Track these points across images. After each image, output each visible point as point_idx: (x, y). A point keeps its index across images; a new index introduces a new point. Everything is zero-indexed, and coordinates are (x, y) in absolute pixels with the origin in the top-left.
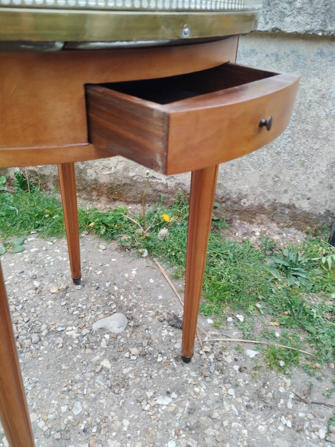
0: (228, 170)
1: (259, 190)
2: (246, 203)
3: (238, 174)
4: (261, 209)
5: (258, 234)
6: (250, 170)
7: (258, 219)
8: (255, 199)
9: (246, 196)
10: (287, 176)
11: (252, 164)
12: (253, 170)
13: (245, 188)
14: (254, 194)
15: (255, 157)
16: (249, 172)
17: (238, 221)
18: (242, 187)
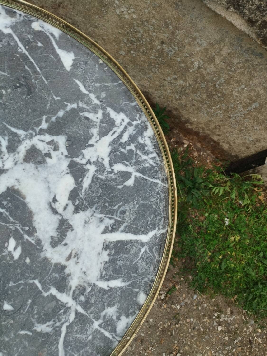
0: (189, 106)
1: (203, 125)
2: (188, 126)
3: (194, 111)
4: (197, 134)
5: (185, 146)
6: (204, 114)
7: (191, 137)
8: (196, 128)
9: (191, 123)
10: (226, 129)
11: (208, 112)
12: (206, 115)
13: (194, 119)
14: (197, 125)
15: (213, 111)
16: (202, 115)
17: (177, 131)
18: (192, 118)
